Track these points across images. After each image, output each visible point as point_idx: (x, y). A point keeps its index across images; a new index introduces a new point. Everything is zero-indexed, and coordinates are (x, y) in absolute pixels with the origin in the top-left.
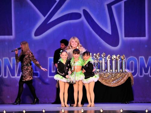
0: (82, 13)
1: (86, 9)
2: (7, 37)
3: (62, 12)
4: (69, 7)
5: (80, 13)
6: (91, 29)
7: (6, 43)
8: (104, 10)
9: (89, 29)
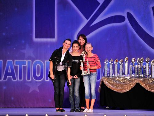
0: (125, 16)
1: (130, 12)
2: (49, 40)
3: (105, 15)
4: (112, 10)
5: (124, 16)
6: (135, 33)
7: (49, 46)
8: (149, 13)
9: (132, 33)
